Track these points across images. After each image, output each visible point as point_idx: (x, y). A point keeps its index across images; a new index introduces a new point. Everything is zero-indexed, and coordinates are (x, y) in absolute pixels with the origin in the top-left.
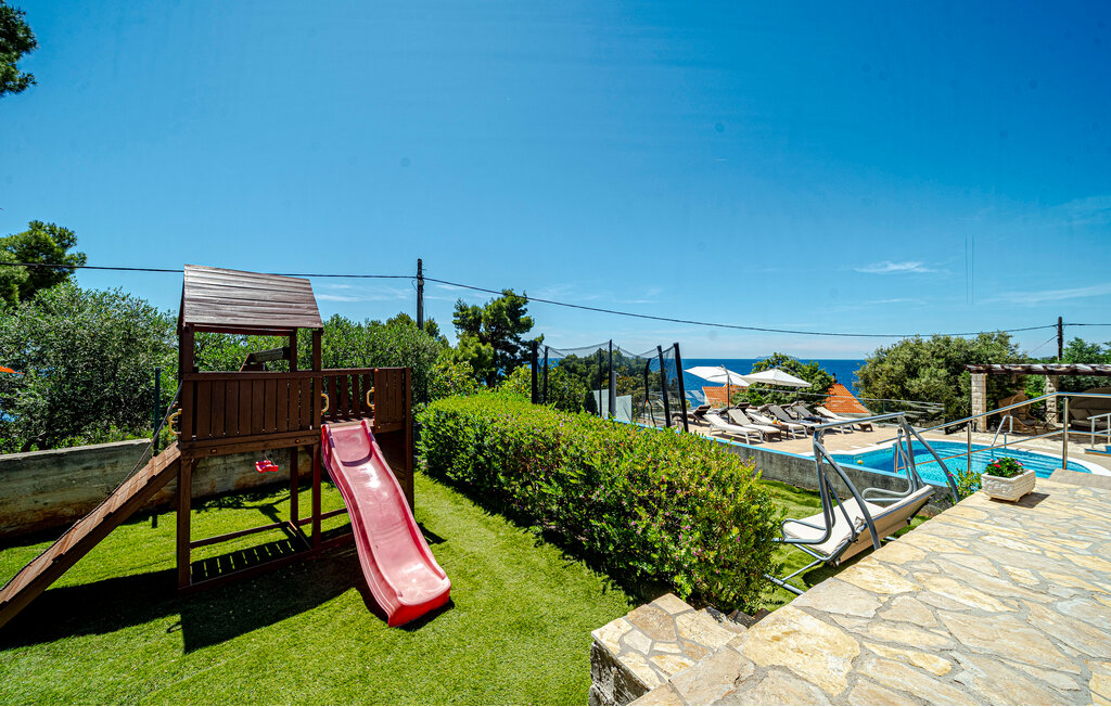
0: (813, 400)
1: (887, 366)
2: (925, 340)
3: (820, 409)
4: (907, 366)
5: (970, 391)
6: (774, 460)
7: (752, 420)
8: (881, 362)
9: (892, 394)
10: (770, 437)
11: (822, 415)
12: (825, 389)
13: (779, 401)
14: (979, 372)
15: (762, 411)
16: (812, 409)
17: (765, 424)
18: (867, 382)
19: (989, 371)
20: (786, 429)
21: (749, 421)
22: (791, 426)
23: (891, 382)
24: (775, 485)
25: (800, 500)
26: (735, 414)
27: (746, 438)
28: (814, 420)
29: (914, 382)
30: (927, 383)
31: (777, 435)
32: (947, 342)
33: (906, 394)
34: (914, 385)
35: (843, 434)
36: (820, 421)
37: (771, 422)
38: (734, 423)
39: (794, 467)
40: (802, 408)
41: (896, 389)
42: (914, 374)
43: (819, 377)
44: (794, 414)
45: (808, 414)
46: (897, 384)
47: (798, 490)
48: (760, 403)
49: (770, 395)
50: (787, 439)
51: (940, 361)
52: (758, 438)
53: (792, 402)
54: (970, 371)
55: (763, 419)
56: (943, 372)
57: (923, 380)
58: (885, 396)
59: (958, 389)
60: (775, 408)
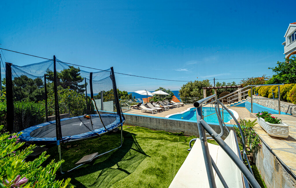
0: (170, 99)
1: (186, 89)
2: (193, 82)
3: (172, 101)
4: (190, 88)
5: (203, 94)
6: (161, 122)
7: (154, 106)
8: (184, 88)
9: (187, 96)
10: (159, 111)
11: (172, 103)
12: (172, 96)
13: (161, 100)
14: (205, 89)
15: (157, 103)
16: (170, 101)
17: (158, 107)
18: (181, 93)
19: (207, 88)
20: (163, 108)
21: (153, 106)
22: (165, 107)
23: (187, 93)
24: (161, 133)
25: (171, 139)
26: (149, 105)
27: (152, 112)
28: (170, 104)
29: (192, 92)
30: (195, 92)
31: (161, 110)
32: (198, 82)
33: (190, 95)
34: (192, 93)
35: (178, 108)
36: (172, 105)
37: (159, 106)
38: (149, 108)
39: (168, 124)
40: (167, 101)
41: (188, 95)
42: (191, 90)
43: (171, 93)
44: (165, 103)
45: (169, 103)
46: (188, 93)
47: (170, 134)
48: (157, 101)
49: (159, 99)
50: (164, 111)
51: (197, 87)
52: (156, 112)
53: (164, 100)
54: (203, 89)
55: (157, 105)
56: (198, 89)
57: (194, 92)
58: (186, 97)
59: (201, 94)
60: (161, 102)
